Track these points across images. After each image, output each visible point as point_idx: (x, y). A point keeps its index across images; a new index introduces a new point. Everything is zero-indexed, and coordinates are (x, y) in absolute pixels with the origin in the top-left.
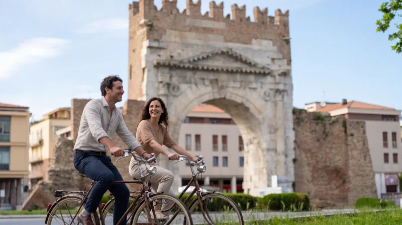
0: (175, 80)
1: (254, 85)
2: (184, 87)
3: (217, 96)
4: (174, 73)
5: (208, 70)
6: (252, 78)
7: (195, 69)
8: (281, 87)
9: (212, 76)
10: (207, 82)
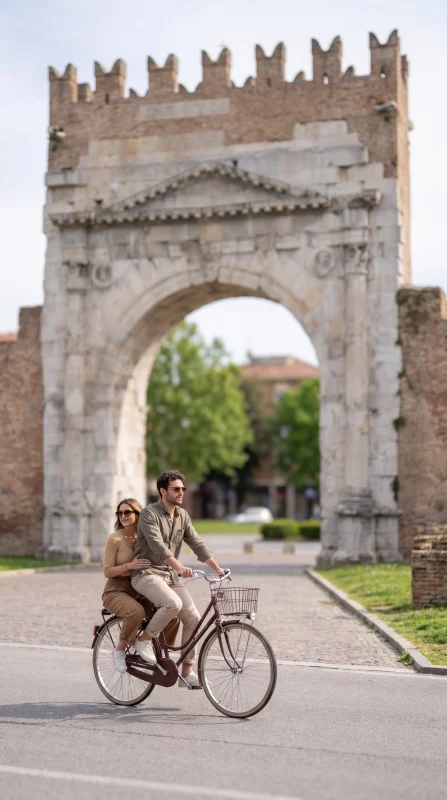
0: (101, 256)
1: (289, 243)
2: (121, 267)
3: (199, 280)
4: (99, 238)
5: (169, 221)
6: (285, 223)
7: (141, 223)
8: (355, 238)
9: (185, 234)
10: (174, 250)
